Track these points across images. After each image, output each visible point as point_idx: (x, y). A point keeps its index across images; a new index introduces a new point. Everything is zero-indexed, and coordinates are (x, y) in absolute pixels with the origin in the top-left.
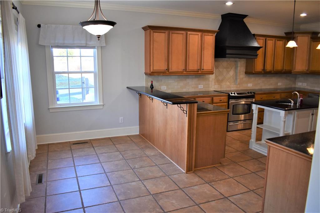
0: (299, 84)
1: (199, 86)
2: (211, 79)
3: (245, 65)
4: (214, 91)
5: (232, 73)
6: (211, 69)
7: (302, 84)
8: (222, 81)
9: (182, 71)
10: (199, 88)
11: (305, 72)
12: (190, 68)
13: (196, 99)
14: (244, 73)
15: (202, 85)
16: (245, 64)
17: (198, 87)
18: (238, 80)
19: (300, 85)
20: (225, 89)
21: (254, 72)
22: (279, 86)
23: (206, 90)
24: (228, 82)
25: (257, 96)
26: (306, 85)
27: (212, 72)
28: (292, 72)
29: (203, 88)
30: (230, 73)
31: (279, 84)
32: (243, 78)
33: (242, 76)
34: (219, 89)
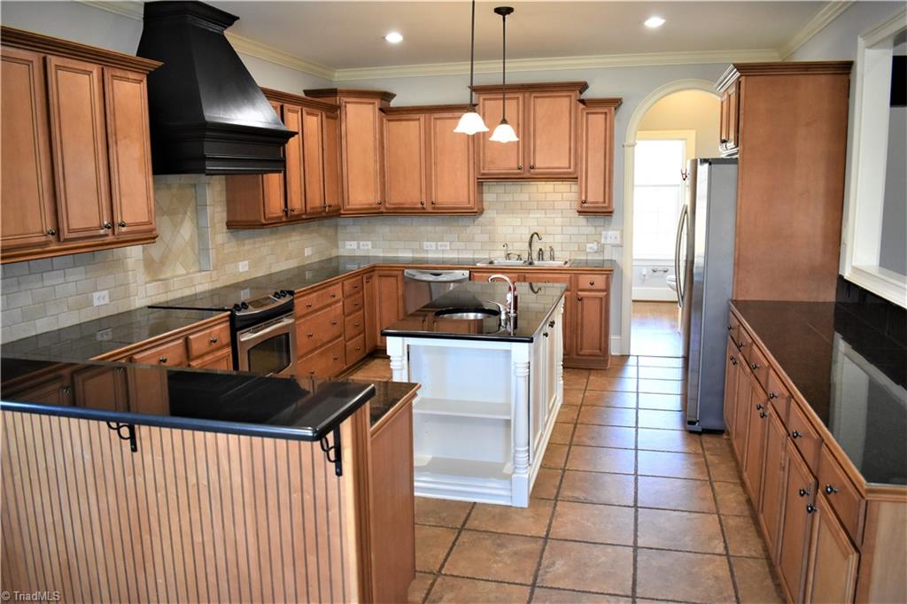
0: (348, 247)
1: (96, 295)
2: (130, 262)
3: (224, 198)
4: (149, 307)
5: (187, 230)
6: (145, 219)
7: (358, 247)
8: (163, 261)
9: (43, 239)
10: (96, 303)
11: (375, 208)
12: (74, 225)
13: (136, 357)
14: (225, 227)
15: (106, 293)
16: (224, 193)
17: (90, 303)
18: (212, 253)
19: (352, 247)
20: (178, 295)
21: (264, 222)
22: (308, 257)
23: (120, 311)
24: (178, 263)
25: (299, 300)
26: (370, 247)
27: (151, 231)
28: (342, 212)
29: (111, 301)
30: (182, 231)
31: (308, 252)
32: (223, 244)
33: (220, 236)
34: (161, 298)
